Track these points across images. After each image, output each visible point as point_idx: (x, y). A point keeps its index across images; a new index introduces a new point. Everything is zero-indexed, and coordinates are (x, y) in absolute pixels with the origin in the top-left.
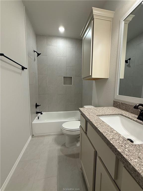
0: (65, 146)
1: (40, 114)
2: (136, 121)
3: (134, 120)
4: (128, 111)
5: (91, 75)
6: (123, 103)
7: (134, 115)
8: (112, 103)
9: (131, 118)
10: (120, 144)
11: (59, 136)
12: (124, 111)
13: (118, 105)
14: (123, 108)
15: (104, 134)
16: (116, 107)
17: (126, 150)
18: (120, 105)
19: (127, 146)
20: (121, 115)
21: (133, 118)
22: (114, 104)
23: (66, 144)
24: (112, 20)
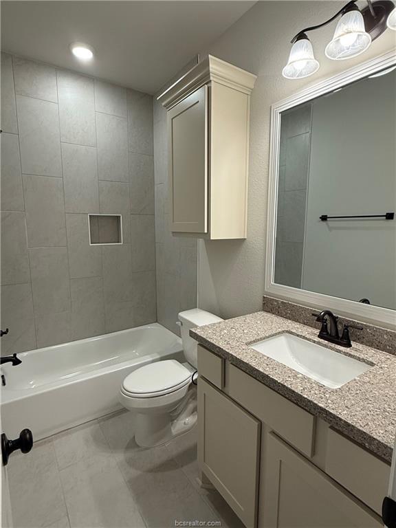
0: (138, 446)
1: (11, 363)
2: (319, 343)
3: (314, 342)
4: (297, 321)
5: (206, 231)
6: (285, 303)
7: (310, 330)
8: (260, 301)
9: (308, 336)
10: (318, 396)
11: (102, 423)
12: (290, 321)
13: (273, 308)
14: (286, 313)
15: (286, 384)
16: (269, 312)
17: (329, 401)
18: (279, 307)
19: (327, 396)
20: (287, 332)
21: (312, 337)
22: (264, 304)
23: (136, 440)
24: (249, 93)
